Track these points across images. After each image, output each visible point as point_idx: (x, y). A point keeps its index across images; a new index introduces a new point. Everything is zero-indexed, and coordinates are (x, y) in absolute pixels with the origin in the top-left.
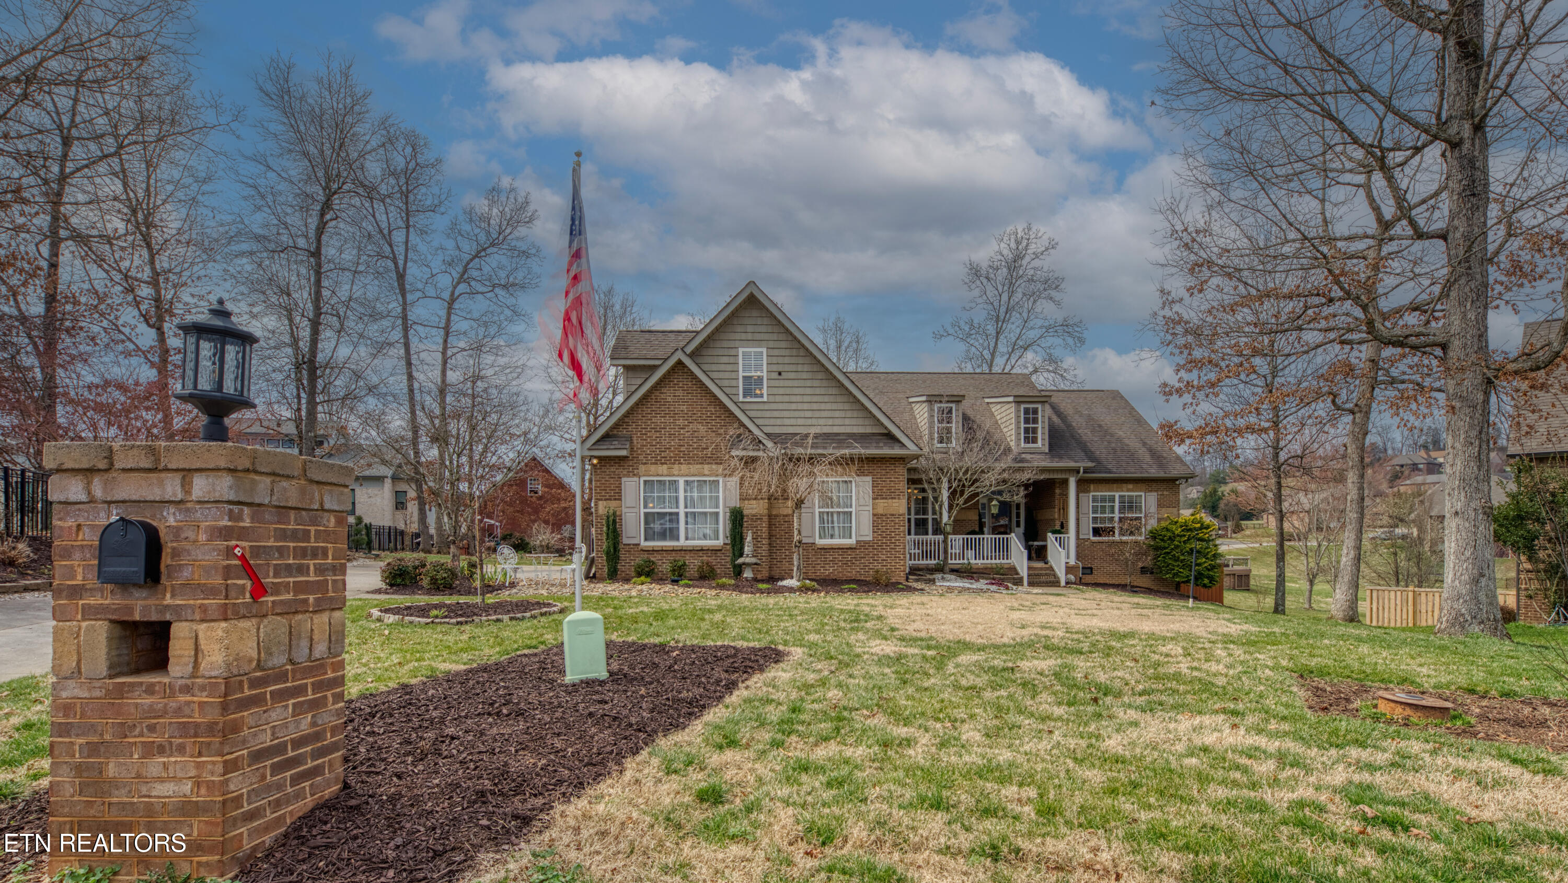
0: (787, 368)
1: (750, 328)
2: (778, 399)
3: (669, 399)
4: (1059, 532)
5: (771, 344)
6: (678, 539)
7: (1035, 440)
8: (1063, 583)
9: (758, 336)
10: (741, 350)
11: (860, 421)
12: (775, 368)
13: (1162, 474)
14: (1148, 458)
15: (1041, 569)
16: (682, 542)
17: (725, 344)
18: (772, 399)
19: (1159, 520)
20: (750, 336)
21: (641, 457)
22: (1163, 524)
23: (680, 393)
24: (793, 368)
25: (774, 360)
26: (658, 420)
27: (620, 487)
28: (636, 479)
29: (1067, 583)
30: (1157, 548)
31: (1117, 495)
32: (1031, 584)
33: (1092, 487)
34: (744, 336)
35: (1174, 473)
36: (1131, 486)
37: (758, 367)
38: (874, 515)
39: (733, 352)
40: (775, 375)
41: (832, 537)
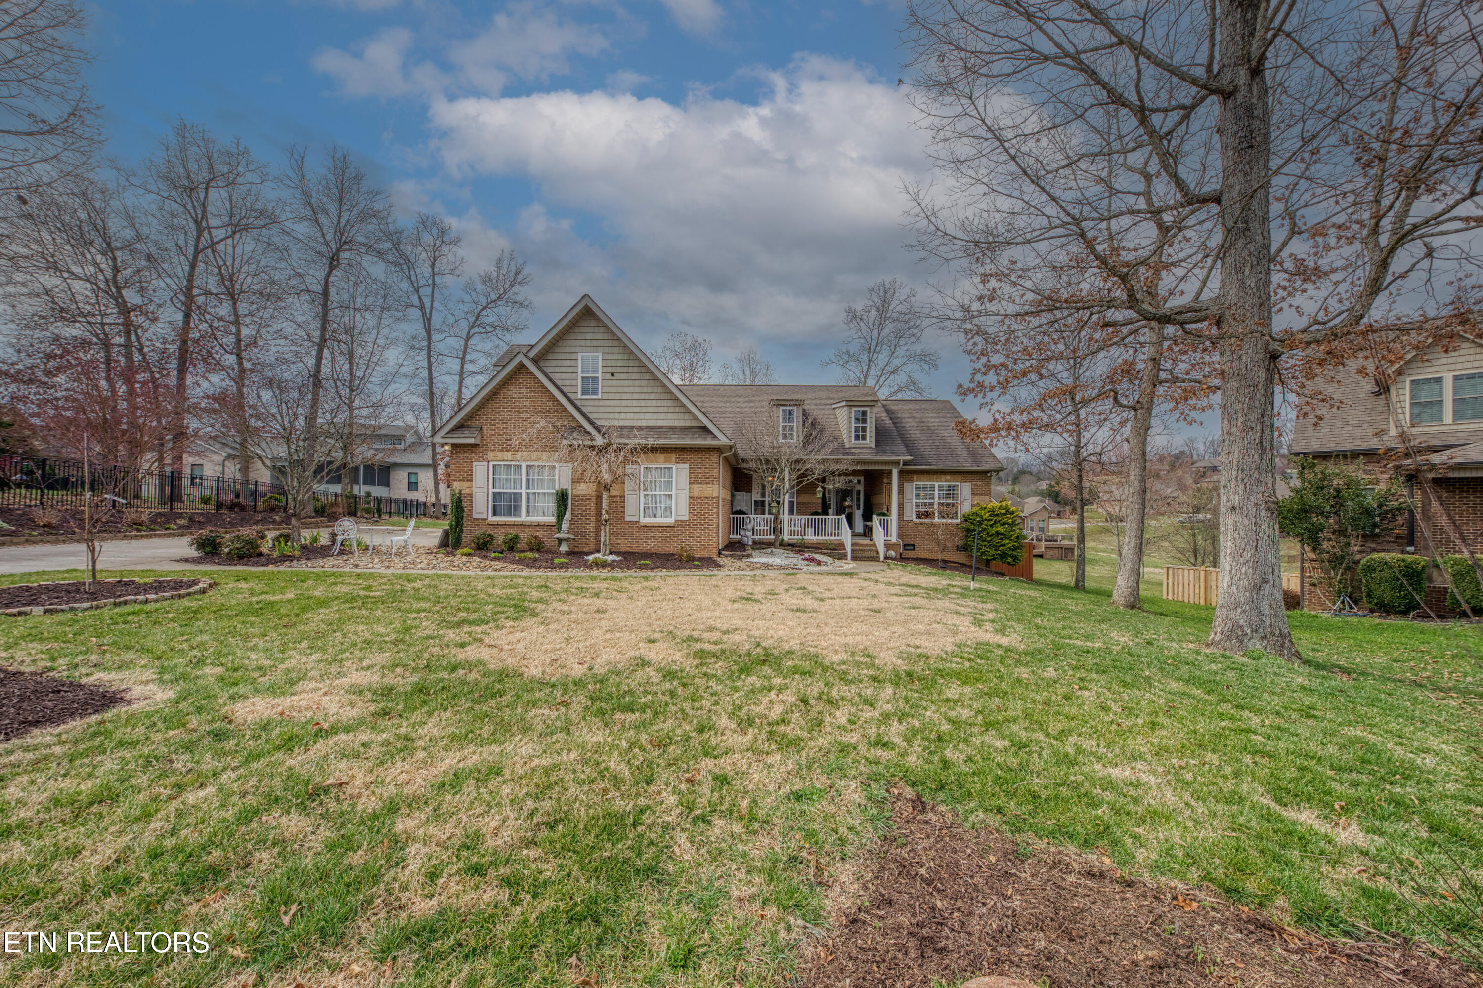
0: (619, 370)
1: (589, 336)
2: (611, 396)
3: (515, 396)
4: (884, 514)
5: (606, 350)
6: (520, 516)
7: (864, 438)
8: (882, 558)
9: (595, 343)
10: (580, 355)
11: (681, 416)
12: (610, 370)
13: (975, 468)
14: (965, 454)
15: (867, 545)
16: (523, 518)
17: (567, 350)
18: (605, 396)
19: (973, 506)
20: (588, 343)
21: (490, 445)
22: (974, 510)
23: (524, 390)
24: (625, 370)
25: (609, 363)
26: (505, 413)
27: (471, 470)
28: (486, 463)
29: (886, 558)
30: (968, 530)
31: (937, 484)
32: (854, 558)
33: (915, 477)
34: (583, 343)
35: (985, 467)
36: (948, 477)
37: (595, 370)
38: (690, 498)
39: (574, 356)
40: (609, 376)
41: (655, 516)
